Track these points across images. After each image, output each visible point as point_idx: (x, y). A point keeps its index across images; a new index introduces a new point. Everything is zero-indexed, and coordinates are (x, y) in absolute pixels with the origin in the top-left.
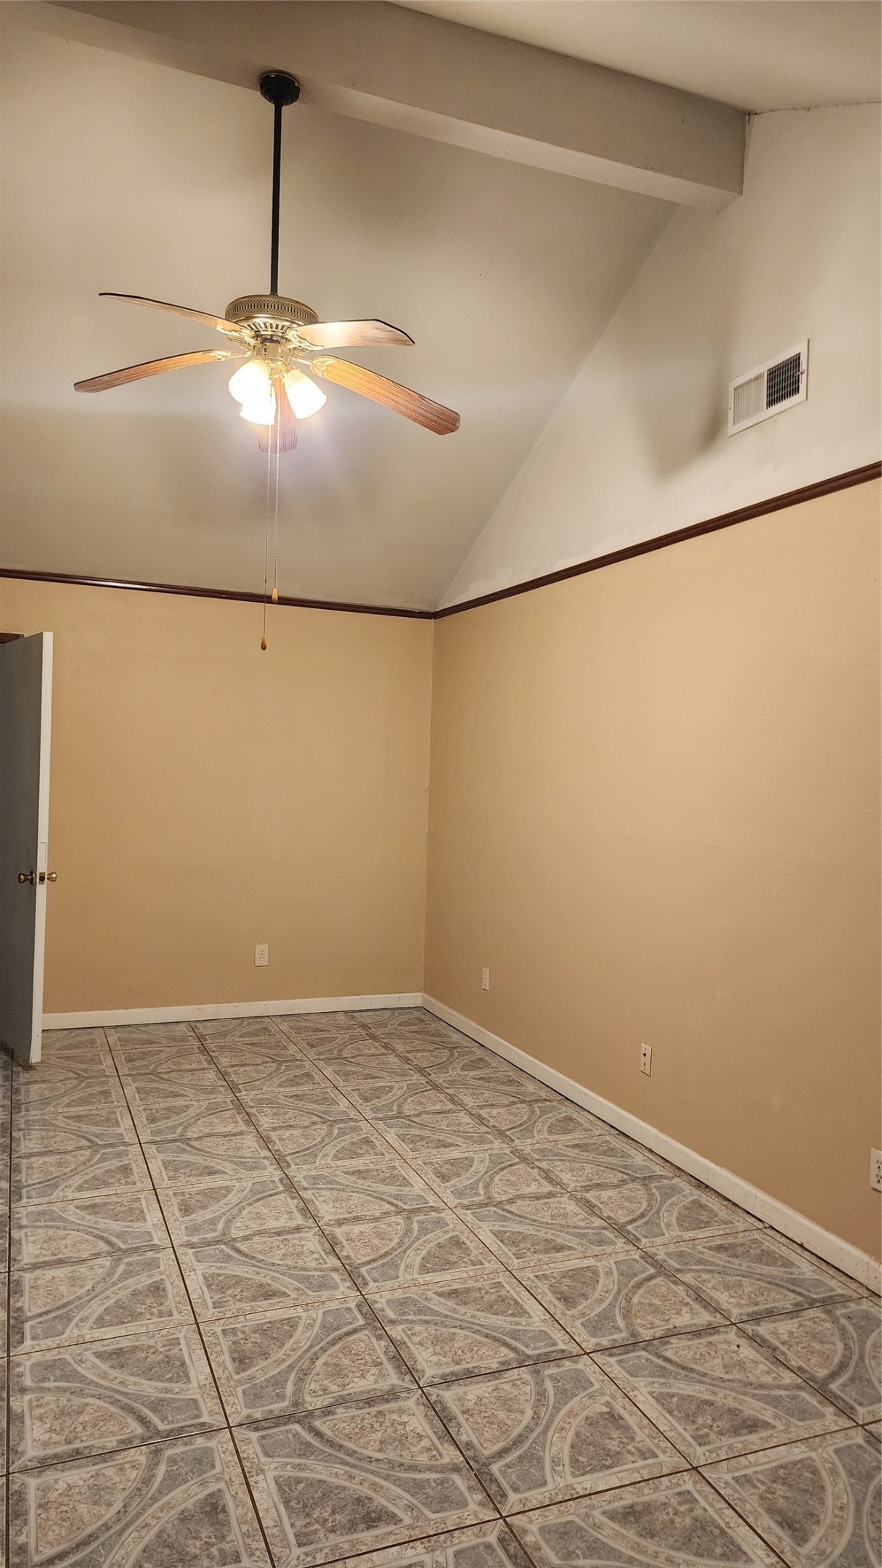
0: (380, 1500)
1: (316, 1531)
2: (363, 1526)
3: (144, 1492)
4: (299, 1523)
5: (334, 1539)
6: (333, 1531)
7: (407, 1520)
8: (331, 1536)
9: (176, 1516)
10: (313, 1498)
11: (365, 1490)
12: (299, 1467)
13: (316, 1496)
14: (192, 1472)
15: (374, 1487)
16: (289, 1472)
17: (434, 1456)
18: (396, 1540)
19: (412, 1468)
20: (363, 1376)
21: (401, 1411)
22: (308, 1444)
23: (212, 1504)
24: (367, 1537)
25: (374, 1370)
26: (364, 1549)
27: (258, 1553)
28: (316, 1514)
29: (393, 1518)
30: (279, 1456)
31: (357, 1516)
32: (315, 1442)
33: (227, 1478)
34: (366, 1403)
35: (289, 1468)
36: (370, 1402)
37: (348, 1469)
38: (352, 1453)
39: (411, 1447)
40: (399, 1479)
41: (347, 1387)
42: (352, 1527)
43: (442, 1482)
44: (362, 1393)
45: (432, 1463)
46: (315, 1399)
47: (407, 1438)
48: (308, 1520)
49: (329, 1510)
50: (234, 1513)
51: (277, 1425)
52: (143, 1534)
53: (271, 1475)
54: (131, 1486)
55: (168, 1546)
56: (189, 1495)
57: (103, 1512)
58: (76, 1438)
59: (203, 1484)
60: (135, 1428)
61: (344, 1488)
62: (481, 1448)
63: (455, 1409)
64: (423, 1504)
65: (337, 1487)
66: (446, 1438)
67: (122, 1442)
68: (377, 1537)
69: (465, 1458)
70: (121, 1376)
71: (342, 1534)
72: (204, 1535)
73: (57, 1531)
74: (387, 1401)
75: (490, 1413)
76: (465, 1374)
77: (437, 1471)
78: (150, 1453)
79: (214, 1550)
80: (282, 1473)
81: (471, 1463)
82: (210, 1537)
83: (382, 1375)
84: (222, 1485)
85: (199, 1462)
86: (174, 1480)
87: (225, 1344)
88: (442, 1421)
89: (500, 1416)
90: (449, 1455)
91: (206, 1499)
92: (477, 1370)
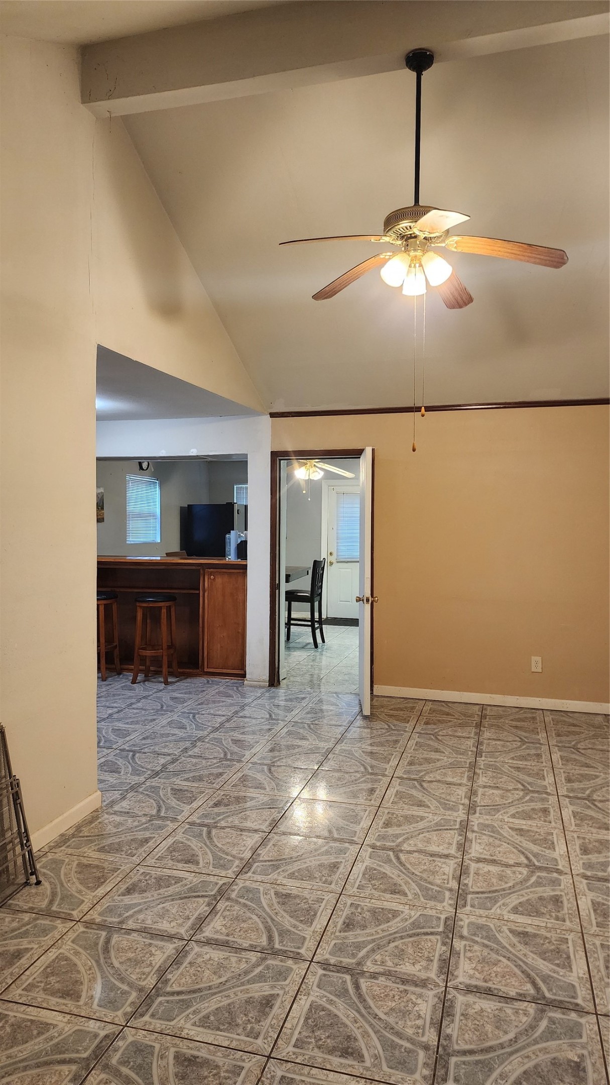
0: (362, 1044)
1: (309, 1043)
2: (339, 1053)
3: (241, 978)
4: (304, 1034)
5: (317, 1053)
6: (319, 1048)
7: (368, 1063)
8: (316, 1050)
9: (246, 998)
10: (324, 1023)
11: (357, 1033)
12: (331, 1002)
13: (327, 1023)
14: (272, 978)
15: (365, 1034)
16: (323, 1002)
17: (418, 1033)
18: (351, 1072)
19: (399, 1034)
20: (414, 964)
21: (420, 996)
22: (347, 991)
23: (268, 1000)
24: (336, 1061)
25: (424, 963)
26: (328, 1067)
27: (269, 1039)
28: (318, 1033)
29: (360, 1058)
30: (325, 990)
31: (340, 1046)
32: (351, 990)
33: (287, 989)
34: (402, 981)
35: (324, 999)
36: (404, 982)
37: (357, 1015)
38: (367, 1007)
39: (408, 1020)
40: (384, 1036)
41: (398, 967)
42: (331, 1051)
43: (409, 1051)
44: (405, 974)
45: (414, 1037)
46: (372, 965)
47: (410, 1014)
48: (311, 1035)
49: (327, 1034)
50: (276, 1010)
51: (338, 972)
52: (223, 1000)
53: (311, 998)
54: (238, 971)
55: (229, 1013)
56: (260, 990)
57: (214, 980)
58: (232, 934)
59: (273, 987)
60: (264, 941)
61: (346, 1026)
62: (455, 1042)
63: (458, 1010)
64: (386, 1058)
65: (343, 1023)
66: (436, 1025)
67: (251, 946)
68: (341, 1064)
69: (438, 1044)
70: (279, 909)
71: (323, 1052)
72: (250, 1015)
73: (187, 980)
74: (416, 985)
75: (482, 1023)
76: (486, 990)
77: (412, 1043)
78: (260, 958)
79: (249, 1026)
80: (318, 1000)
81: (440, 1049)
82: (253, 1018)
83: (426, 968)
84: (281, 992)
85: (280, 973)
86: (261, 978)
87: (347, 911)
88: (442, 1014)
89: (487, 1028)
90: (430, 1037)
91: (267, 996)
92: (496, 992)
